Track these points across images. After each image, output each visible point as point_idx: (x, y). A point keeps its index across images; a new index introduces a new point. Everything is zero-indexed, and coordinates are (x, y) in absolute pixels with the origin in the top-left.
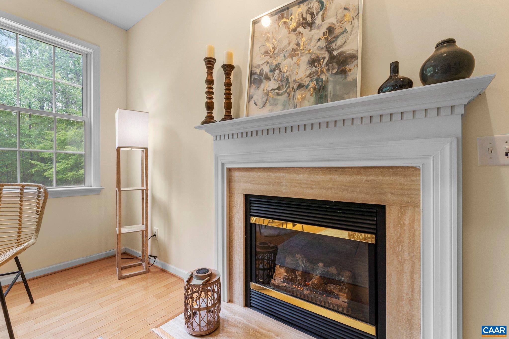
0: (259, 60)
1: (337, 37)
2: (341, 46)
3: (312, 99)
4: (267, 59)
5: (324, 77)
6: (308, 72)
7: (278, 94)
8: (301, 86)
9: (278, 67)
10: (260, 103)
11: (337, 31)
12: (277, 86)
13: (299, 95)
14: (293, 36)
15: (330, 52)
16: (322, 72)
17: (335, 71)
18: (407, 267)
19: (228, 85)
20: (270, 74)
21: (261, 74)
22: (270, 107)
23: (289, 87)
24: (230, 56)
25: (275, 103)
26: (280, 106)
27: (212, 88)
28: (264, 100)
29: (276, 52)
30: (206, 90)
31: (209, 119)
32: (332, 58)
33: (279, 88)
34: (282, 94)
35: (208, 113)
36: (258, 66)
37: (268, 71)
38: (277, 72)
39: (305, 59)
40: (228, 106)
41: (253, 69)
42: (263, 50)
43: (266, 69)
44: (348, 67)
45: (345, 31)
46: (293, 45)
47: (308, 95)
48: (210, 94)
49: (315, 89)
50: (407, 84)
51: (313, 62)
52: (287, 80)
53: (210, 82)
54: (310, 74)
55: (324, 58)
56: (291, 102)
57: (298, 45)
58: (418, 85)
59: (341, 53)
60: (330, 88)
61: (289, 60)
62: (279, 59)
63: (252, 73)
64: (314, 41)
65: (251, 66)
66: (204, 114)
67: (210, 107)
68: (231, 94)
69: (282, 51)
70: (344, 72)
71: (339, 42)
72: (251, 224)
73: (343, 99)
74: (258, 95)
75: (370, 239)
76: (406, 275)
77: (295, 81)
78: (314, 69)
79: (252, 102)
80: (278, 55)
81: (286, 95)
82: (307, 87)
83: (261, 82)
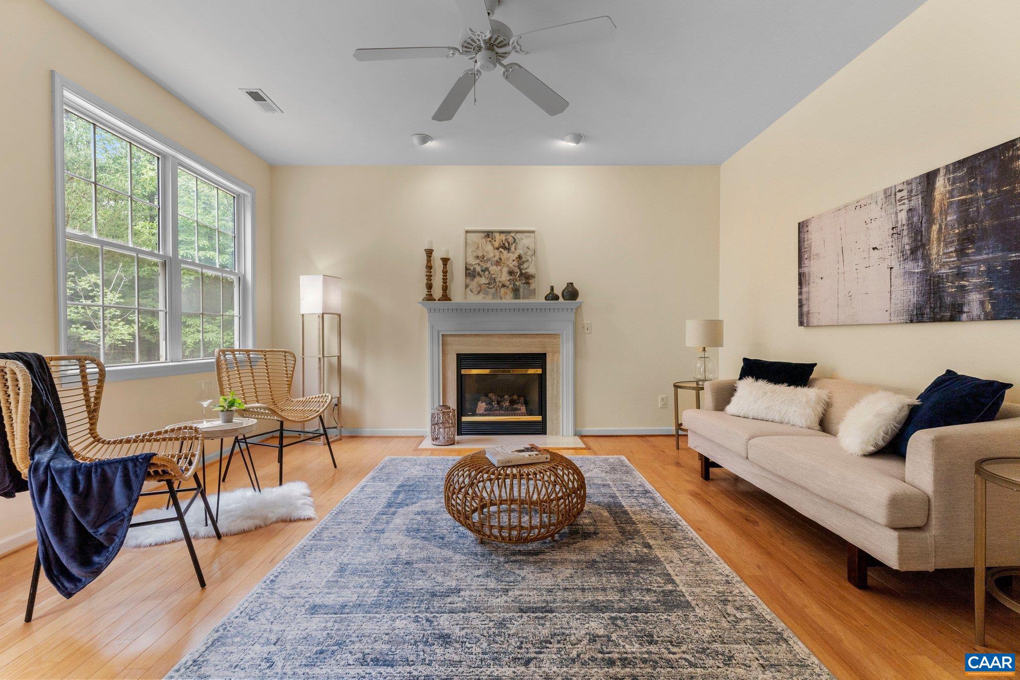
0: (472, 261)
1: (524, 262)
2: (526, 268)
3: (512, 295)
4: (478, 261)
5: (518, 284)
6: (508, 278)
7: (488, 288)
8: (504, 286)
9: (487, 269)
10: (475, 291)
11: (524, 259)
12: (488, 282)
13: (503, 290)
14: (497, 253)
15: (521, 270)
16: (516, 280)
17: (524, 282)
18: (555, 382)
19: (445, 272)
20: (482, 273)
21: (474, 270)
22: (484, 295)
23: (496, 284)
24: (448, 252)
25: (487, 293)
26: (491, 296)
27: (431, 272)
28: (479, 289)
29: (485, 259)
30: (427, 274)
31: (430, 298)
32: (522, 274)
33: (489, 284)
34: (491, 288)
35: (428, 292)
36: (471, 265)
37: (480, 271)
38: (487, 273)
39: (505, 270)
40: (445, 288)
41: (467, 266)
42: (475, 254)
43: (478, 269)
44: (530, 281)
45: (528, 261)
46: (496, 258)
47: (509, 292)
48: (429, 277)
49: (513, 290)
50: (557, 298)
51: (511, 273)
52: (495, 279)
53: (429, 267)
54: (509, 280)
55: (517, 272)
56: (498, 294)
57: (500, 259)
58: (561, 300)
59: (526, 273)
60: (521, 290)
61: (495, 267)
62: (488, 265)
63: (467, 269)
64: (511, 261)
65: (466, 264)
66: (425, 291)
67: (429, 287)
68: (447, 279)
69: (489, 260)
70: (528, 283)
71: (525, 265)
72: (461, 375)
73: (528, 298)
74: (473, 284)
75: (539, 371)
76: (555, 385)
77: (499, 281)
78: (512, 277)
79: (468, 289)
80: (487, 261)
81: (494, 289)
82: (508, 287)
83: (474, 277)
